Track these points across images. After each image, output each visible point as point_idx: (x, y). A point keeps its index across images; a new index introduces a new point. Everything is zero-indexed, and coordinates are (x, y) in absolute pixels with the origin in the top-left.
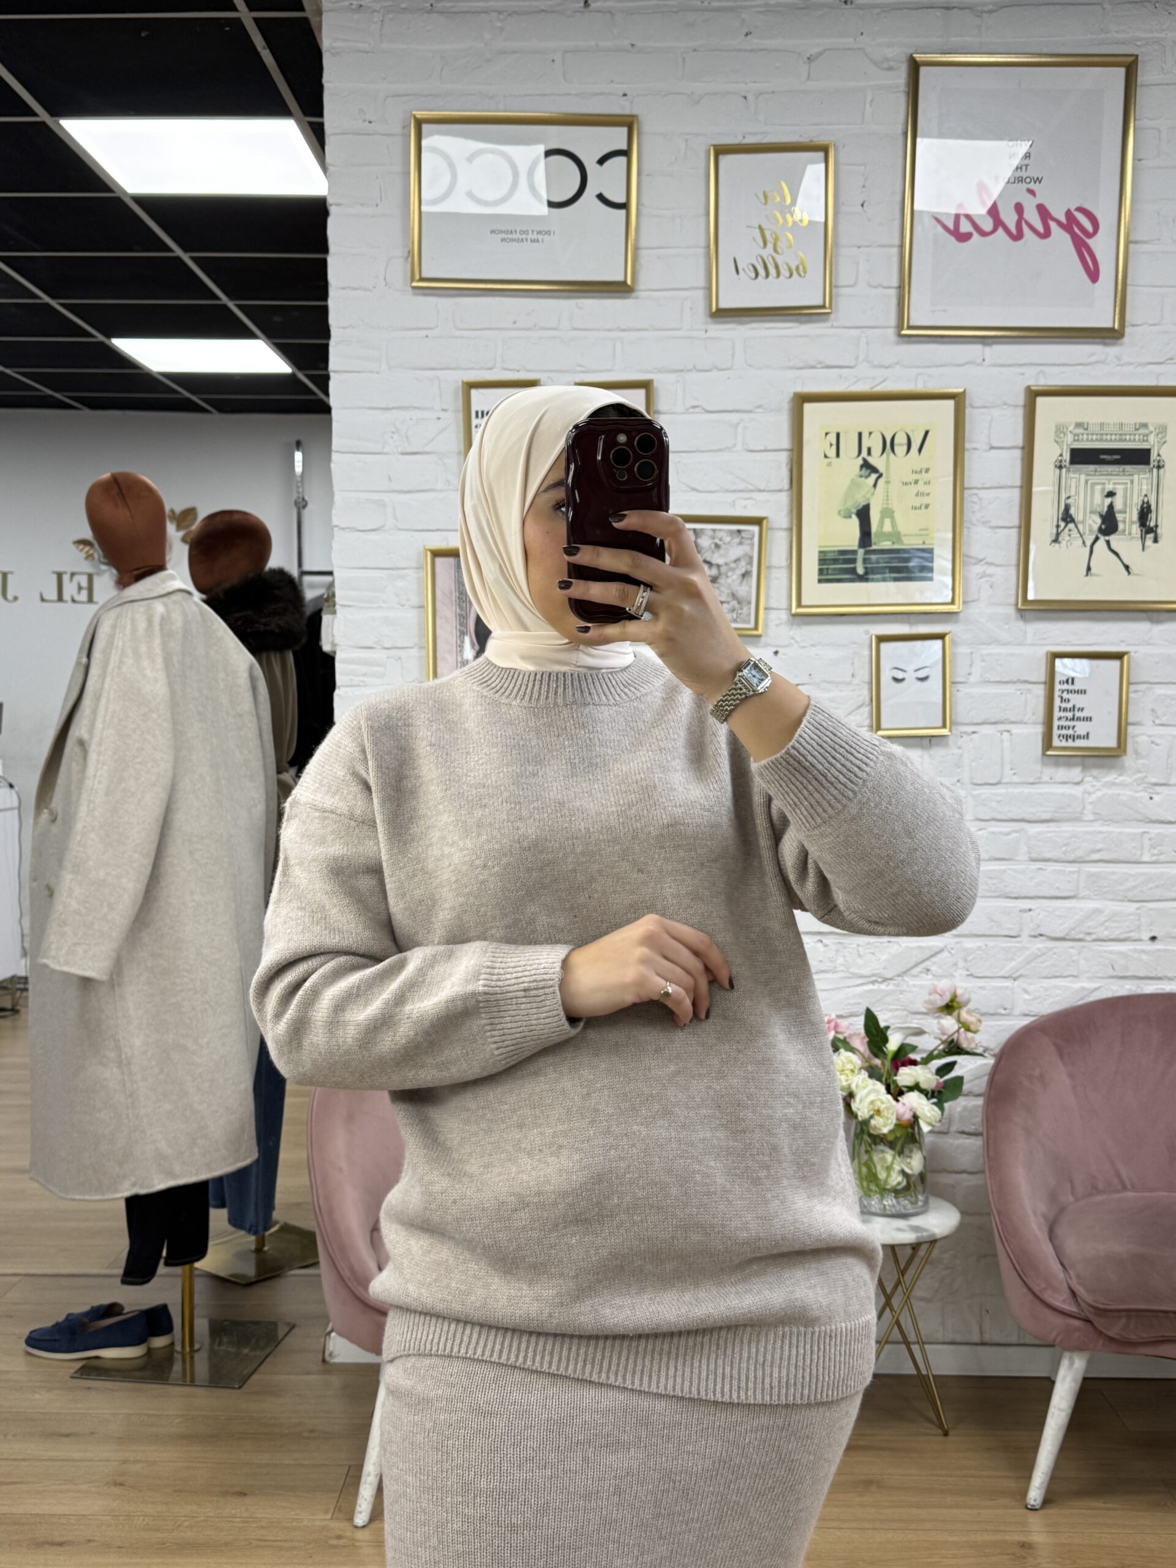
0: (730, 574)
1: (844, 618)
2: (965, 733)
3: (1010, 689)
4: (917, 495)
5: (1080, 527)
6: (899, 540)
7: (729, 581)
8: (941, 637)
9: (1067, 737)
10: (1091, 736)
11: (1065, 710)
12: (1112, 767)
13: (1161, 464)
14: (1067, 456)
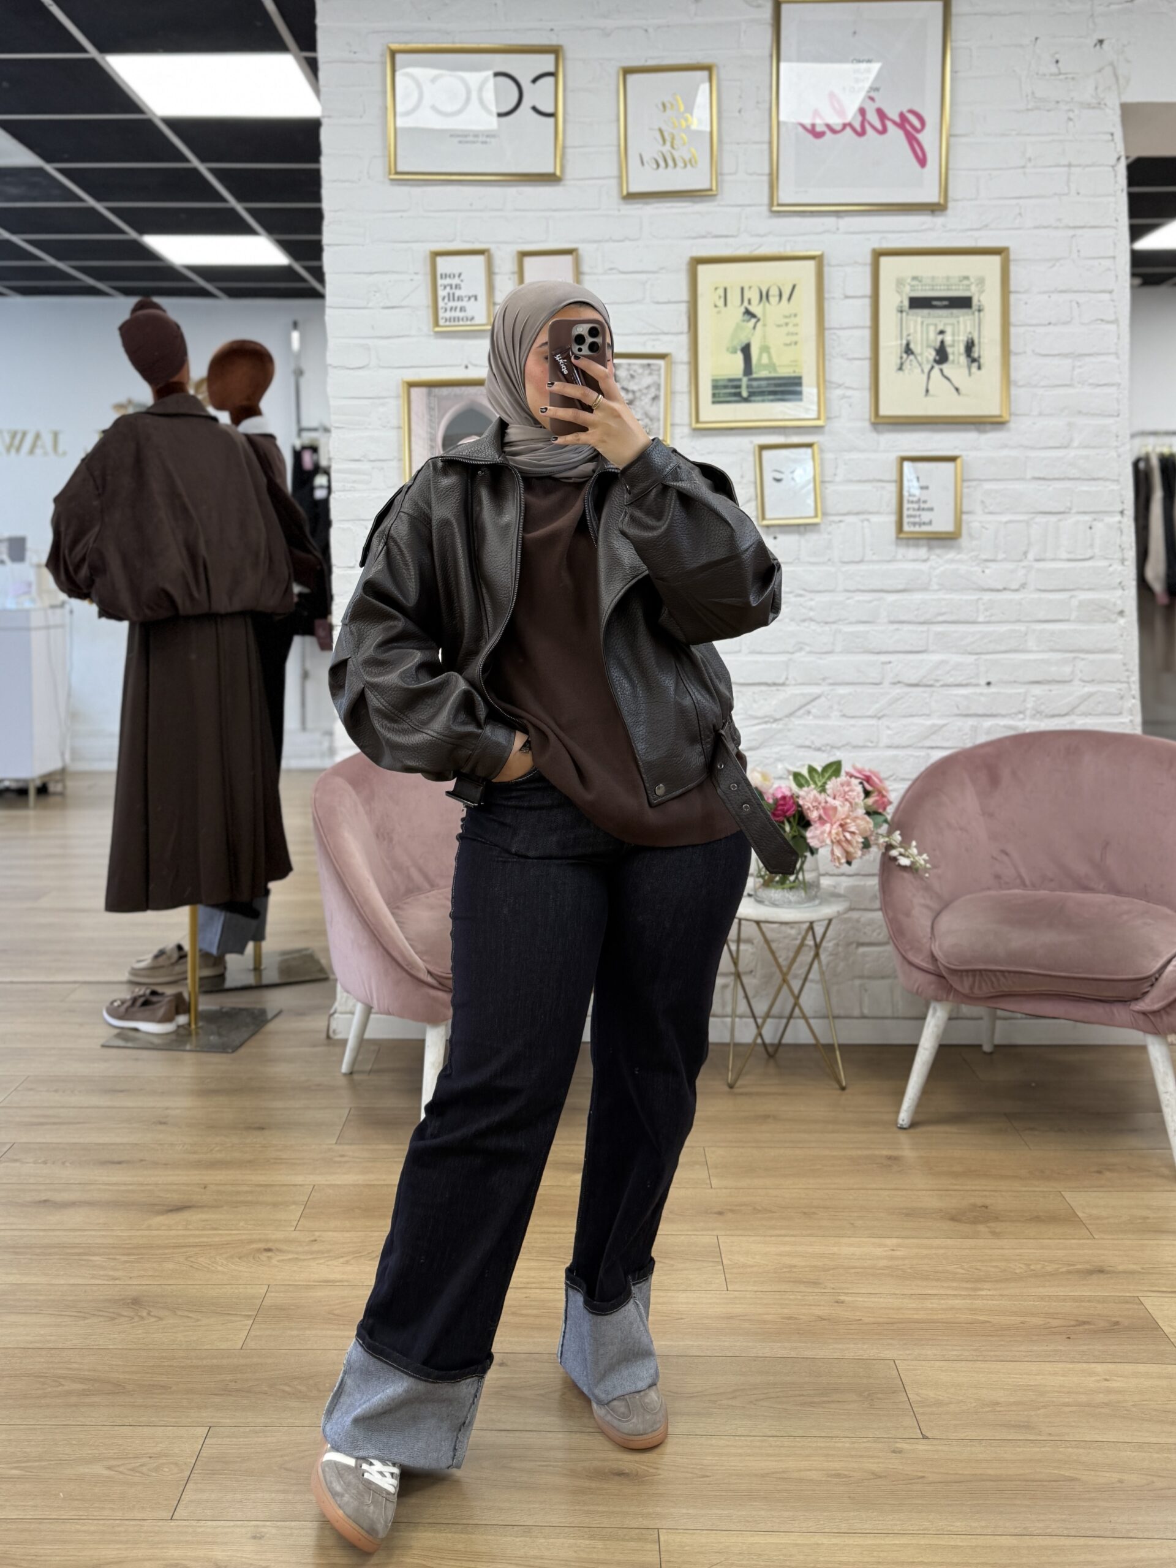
0: (643, 398)
1: (733, 432)
2: (834, 522)
3: (868, 487)
4: (788, 334)
5: (919, 358)
6: (775, 370)
7: (643, 403)
8: (809, 445)
9: (914, 524)
10: (934, 522)
11: (912, 502)
12: (951, 547)
13: (981, 308)
14: (906, 303)
